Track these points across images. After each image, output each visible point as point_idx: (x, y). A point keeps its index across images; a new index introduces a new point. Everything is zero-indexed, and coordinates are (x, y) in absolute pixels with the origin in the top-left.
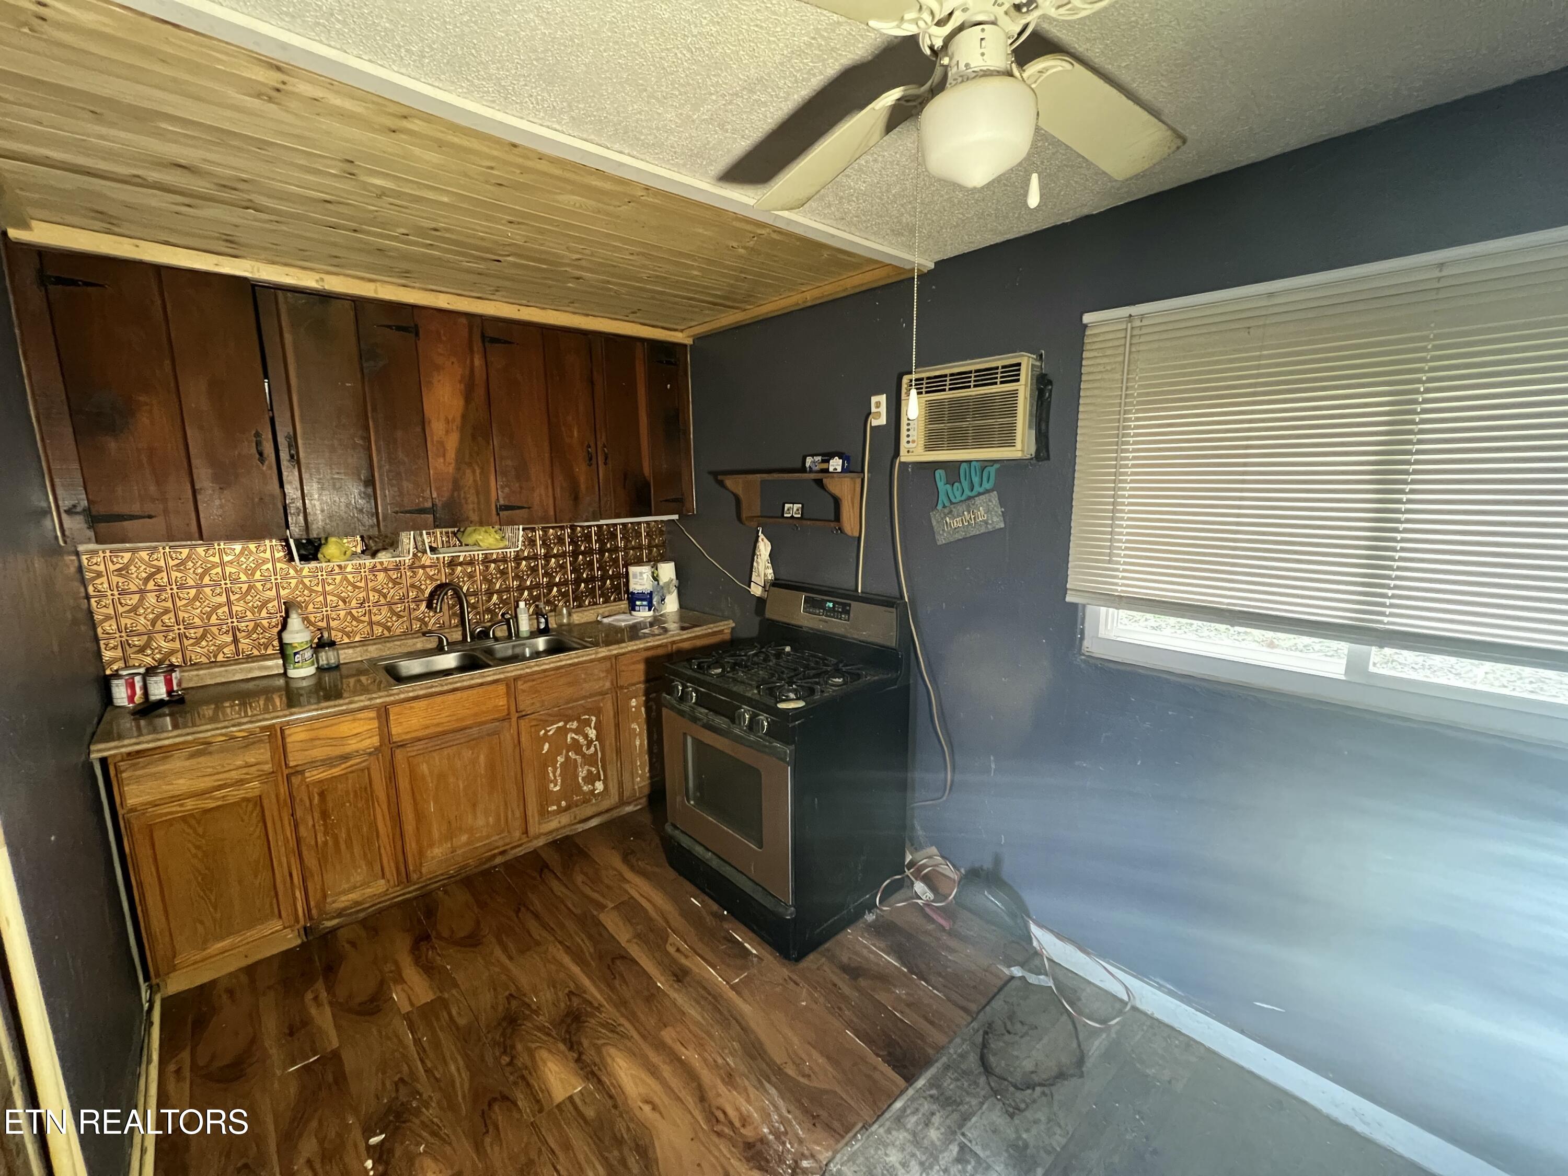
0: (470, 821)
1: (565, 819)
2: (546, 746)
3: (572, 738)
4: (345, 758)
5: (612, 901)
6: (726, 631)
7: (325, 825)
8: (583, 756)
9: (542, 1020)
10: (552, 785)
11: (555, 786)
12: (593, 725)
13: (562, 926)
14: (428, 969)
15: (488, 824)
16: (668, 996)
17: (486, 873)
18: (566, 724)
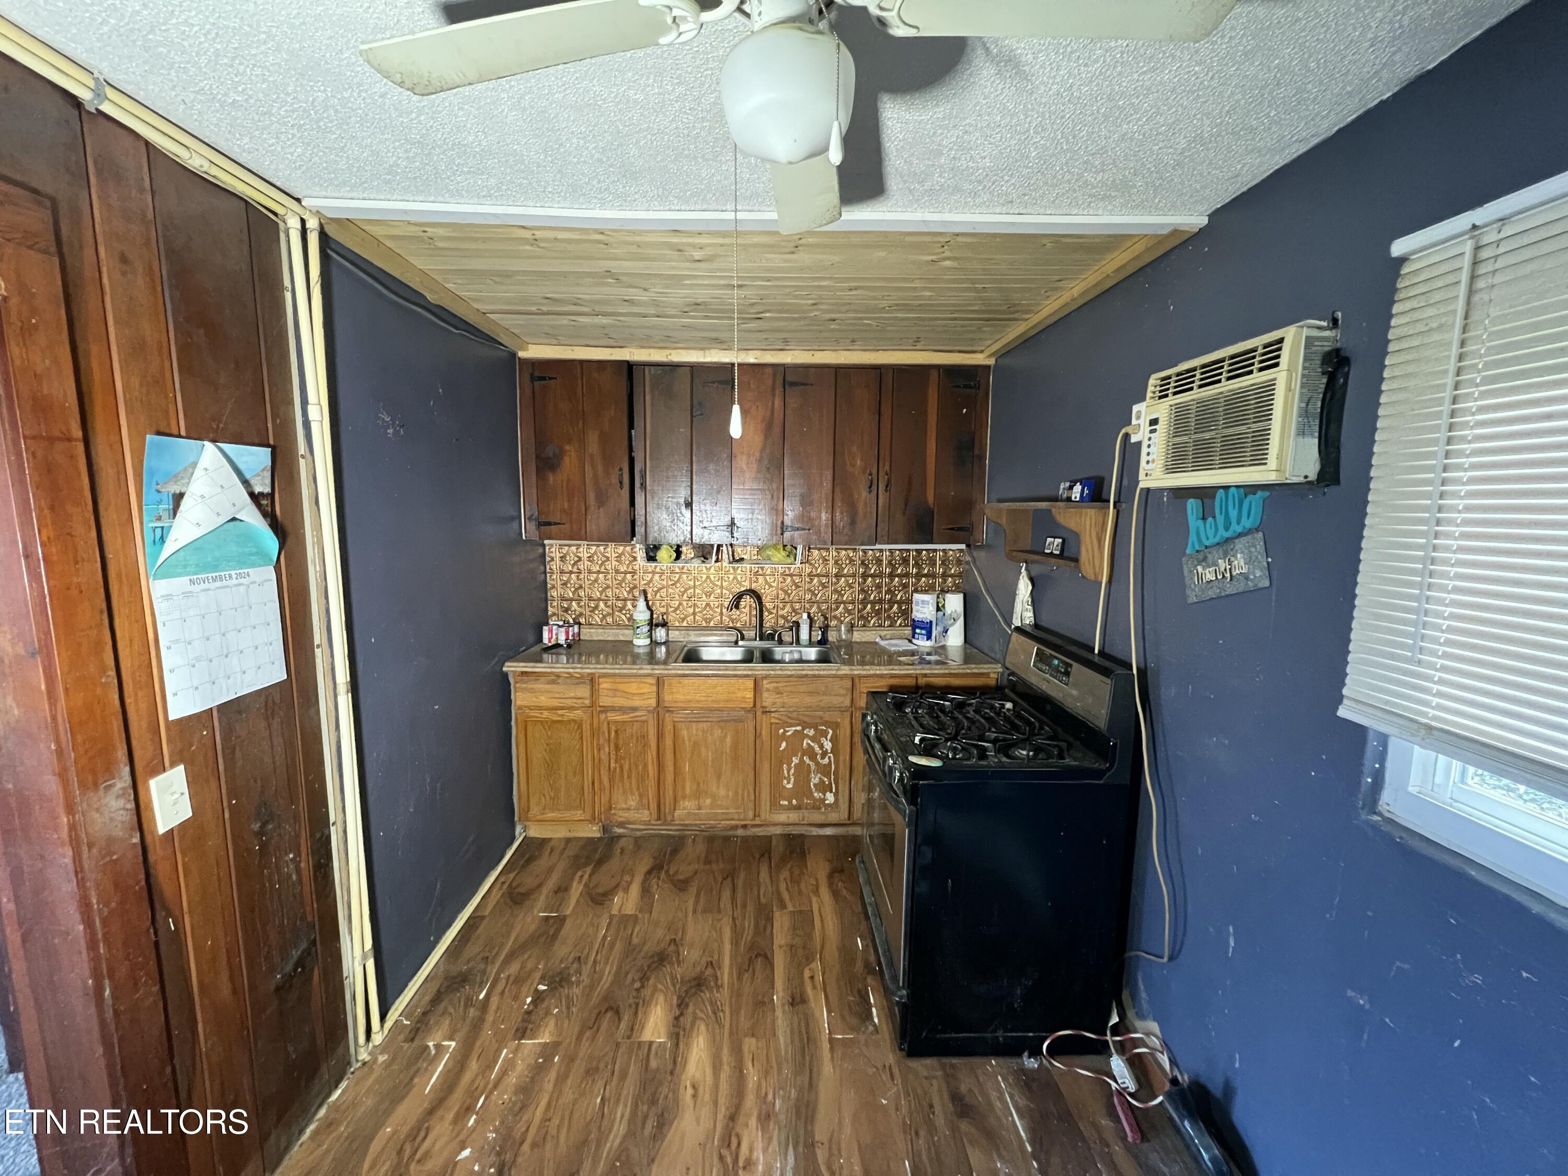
0: (714, 789)
1: (793, 817)
2: (784, 745)
3: (808, 744)
4: (635, 709)
5: (794, 906)
6: (992, 675)
7: (616, 754)
8: (817, 764)
9: (679, 971)
10: (785, 782)
11: (789, 783)
12: (829, 737)
13: (744, 906)
14: (646, 891)
15: (728, 796)
16: (774, 1011)
17: (727, 839)
18: (803, 729)
